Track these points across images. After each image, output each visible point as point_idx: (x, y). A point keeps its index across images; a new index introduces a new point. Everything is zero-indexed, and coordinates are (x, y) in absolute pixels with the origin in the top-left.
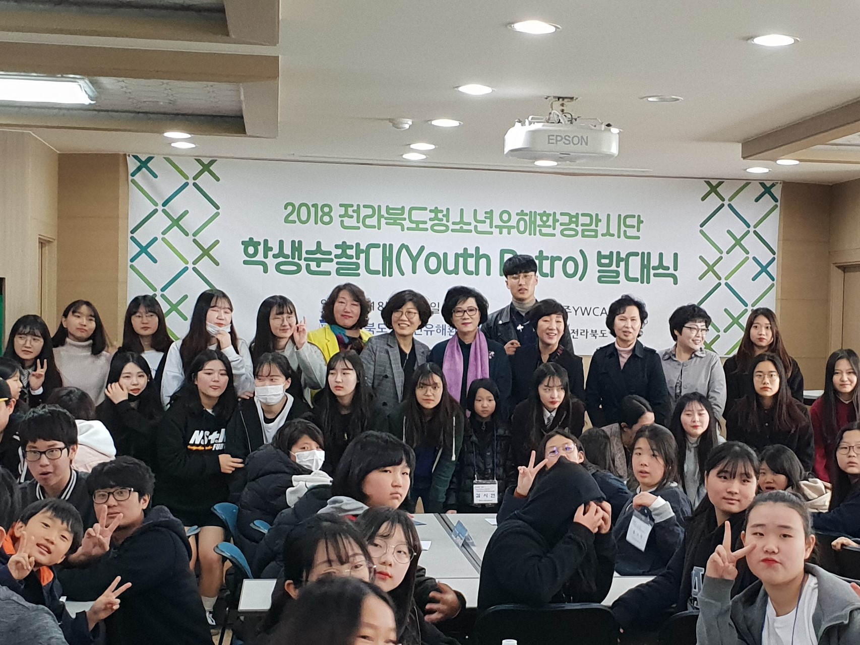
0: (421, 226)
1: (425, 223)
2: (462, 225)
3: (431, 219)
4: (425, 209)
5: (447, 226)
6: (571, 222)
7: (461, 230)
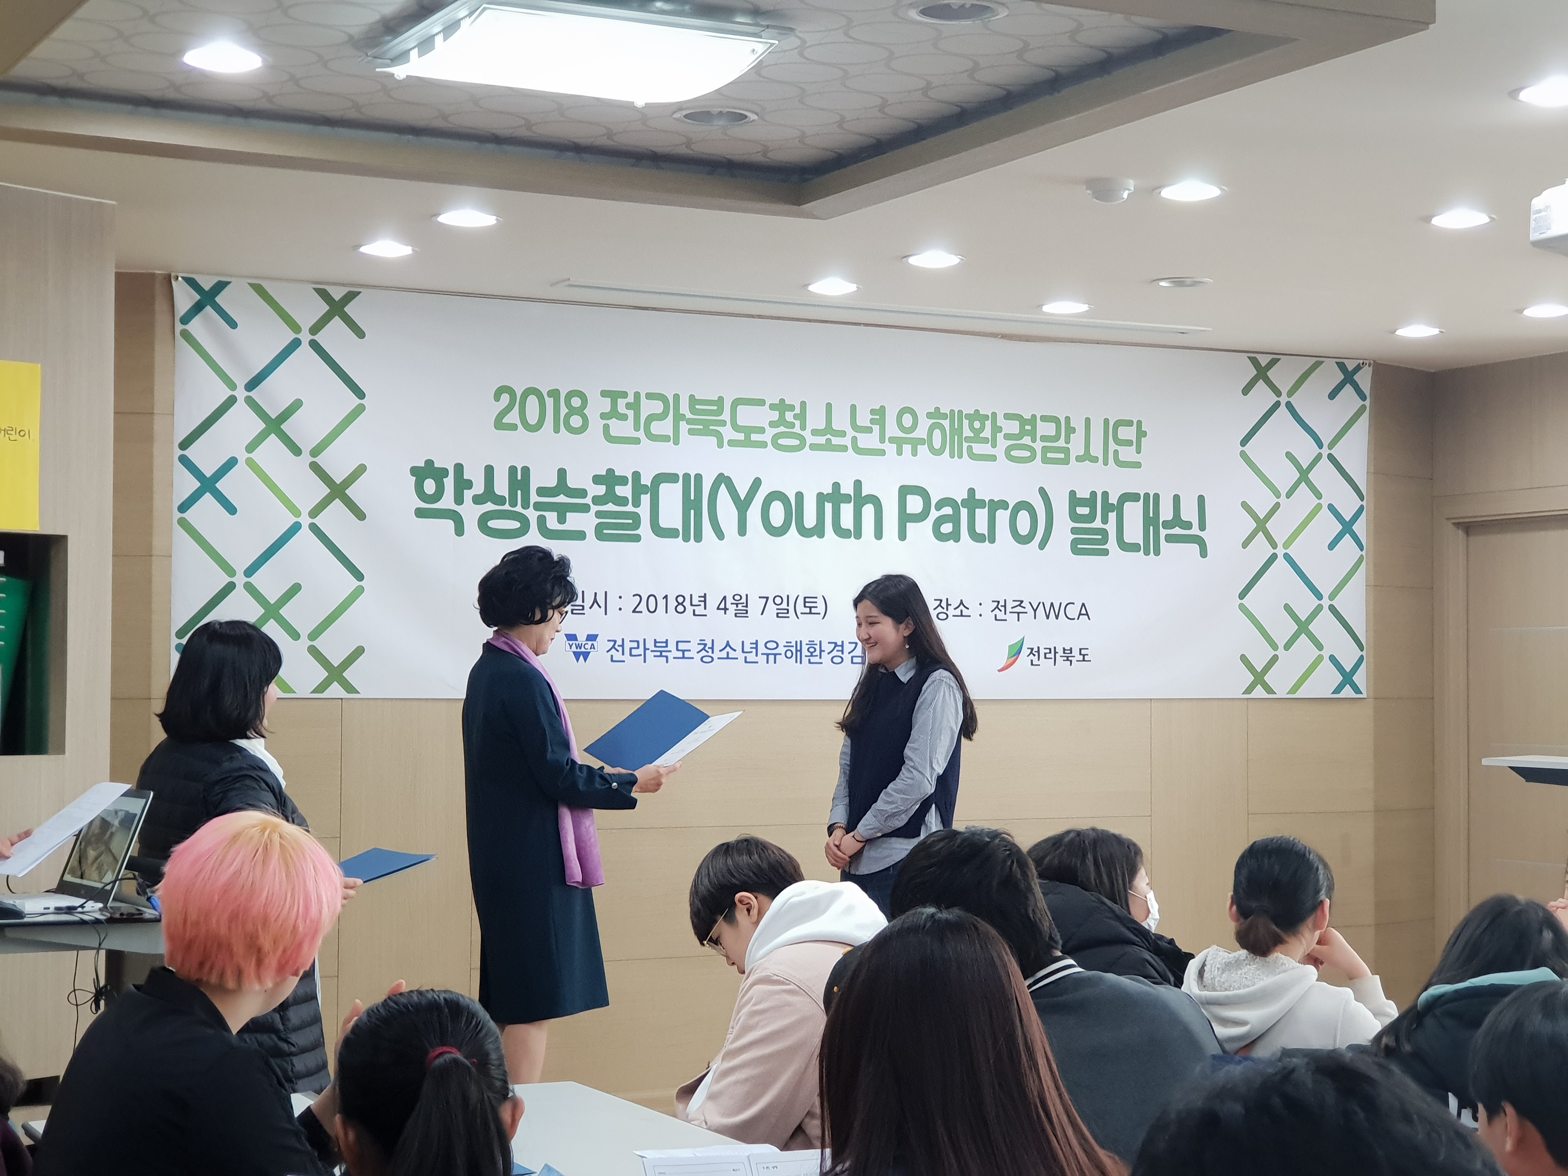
0: (754, 437)
1: (761, 430)
2: (829, 436)
3: (772, 424)
4: (761, 402)
5: (802, 439)
6: (1022, 433)
7: (829, 447)
